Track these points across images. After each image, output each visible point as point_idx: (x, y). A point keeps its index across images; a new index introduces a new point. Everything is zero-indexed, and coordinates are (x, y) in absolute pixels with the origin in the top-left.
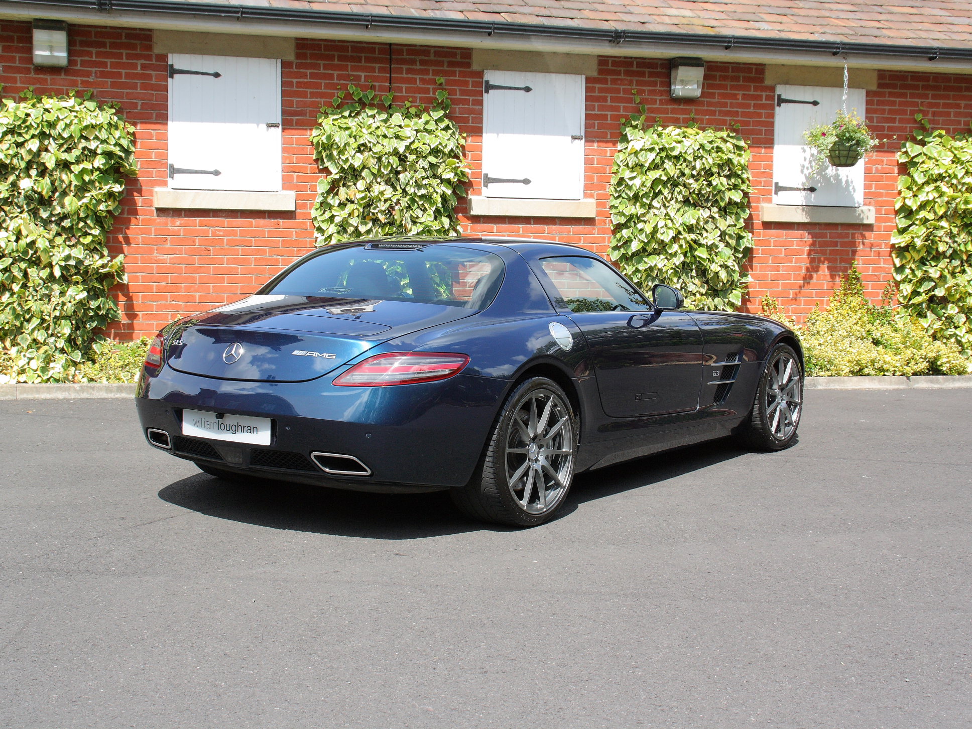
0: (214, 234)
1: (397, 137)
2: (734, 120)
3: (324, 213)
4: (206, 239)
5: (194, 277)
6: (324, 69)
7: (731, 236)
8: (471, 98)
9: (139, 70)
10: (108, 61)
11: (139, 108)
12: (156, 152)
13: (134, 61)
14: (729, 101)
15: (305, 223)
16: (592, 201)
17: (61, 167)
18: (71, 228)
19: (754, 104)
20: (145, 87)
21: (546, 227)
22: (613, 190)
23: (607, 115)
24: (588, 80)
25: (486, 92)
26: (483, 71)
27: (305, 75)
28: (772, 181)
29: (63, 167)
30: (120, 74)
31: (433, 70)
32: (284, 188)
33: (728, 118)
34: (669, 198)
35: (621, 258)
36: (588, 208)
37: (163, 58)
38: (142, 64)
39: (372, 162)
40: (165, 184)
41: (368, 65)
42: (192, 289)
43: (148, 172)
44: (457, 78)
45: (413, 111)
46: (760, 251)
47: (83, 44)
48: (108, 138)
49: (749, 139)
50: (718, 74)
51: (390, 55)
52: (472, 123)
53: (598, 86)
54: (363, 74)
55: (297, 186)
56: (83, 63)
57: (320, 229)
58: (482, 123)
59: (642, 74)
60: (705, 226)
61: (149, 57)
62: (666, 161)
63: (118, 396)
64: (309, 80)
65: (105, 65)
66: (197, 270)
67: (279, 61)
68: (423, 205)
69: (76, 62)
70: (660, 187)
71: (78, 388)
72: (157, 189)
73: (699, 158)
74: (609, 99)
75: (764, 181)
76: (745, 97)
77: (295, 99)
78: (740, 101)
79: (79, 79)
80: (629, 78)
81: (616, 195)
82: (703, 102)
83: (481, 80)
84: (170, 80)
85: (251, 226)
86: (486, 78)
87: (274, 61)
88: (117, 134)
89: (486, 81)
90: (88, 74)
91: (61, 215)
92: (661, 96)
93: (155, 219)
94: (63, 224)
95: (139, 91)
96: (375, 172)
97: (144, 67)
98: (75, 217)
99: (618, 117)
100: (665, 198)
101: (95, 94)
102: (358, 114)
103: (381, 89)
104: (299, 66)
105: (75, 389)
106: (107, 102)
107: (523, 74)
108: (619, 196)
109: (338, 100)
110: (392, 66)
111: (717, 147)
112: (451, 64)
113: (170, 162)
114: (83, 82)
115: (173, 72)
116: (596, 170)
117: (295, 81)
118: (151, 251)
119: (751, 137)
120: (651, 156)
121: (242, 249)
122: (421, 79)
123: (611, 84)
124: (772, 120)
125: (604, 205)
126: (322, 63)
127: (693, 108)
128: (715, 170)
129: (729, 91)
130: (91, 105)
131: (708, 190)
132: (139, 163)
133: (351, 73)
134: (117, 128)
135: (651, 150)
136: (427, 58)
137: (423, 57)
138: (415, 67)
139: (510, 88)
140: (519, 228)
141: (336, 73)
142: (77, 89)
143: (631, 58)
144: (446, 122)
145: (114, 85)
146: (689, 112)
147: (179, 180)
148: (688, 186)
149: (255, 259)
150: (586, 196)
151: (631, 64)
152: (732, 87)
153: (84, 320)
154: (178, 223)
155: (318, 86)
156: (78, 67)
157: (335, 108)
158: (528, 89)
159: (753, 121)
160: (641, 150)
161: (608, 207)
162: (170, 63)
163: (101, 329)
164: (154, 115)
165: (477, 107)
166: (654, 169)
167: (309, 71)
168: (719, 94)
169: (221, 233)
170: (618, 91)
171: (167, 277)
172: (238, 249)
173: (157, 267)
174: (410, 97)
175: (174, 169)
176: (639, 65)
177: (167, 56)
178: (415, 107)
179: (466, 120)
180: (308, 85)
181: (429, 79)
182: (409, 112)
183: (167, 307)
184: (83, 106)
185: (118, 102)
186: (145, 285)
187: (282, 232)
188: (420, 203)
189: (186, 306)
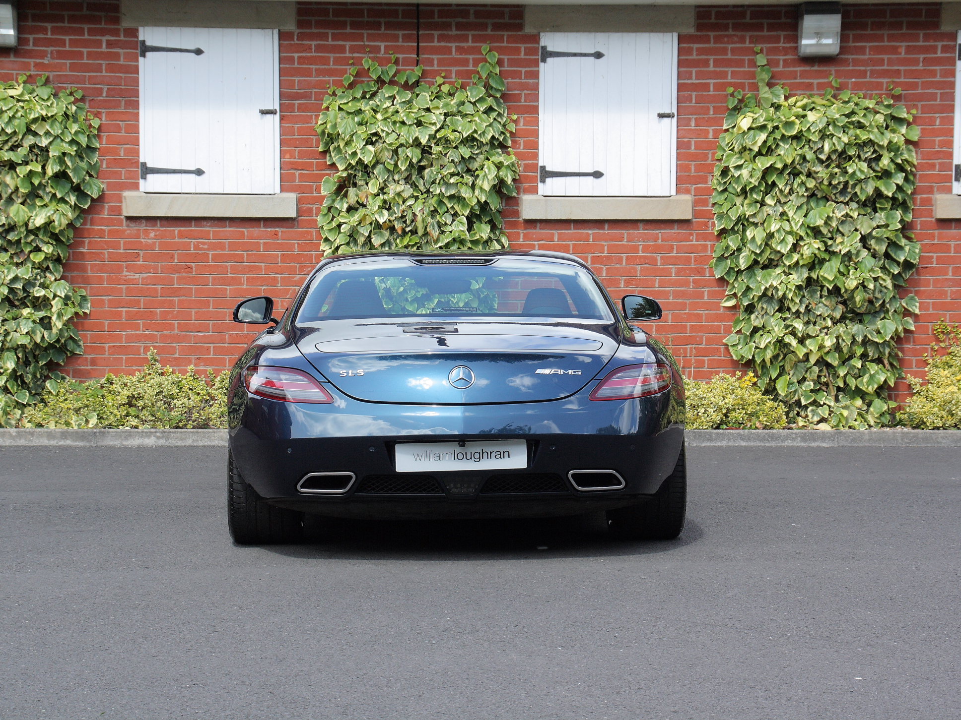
0: (197, 247)
1: (419, 124)
2: (893, 82)
3: (332, 220)
4: (187, 254)
5: (172, 300)
6: (333, 40)
7: (879, 240)
8: (523, 70)
9: (104, 49)
10: (67, 38)
11: (104, 95)
12: (125, 149)
13: (98, 38)
14: (886, 57)
15: (310, 233)
16: (688, 198)
17: (7, 168)
18: (18, 242)
19: (924, 59)
20: (110, 68)
21: (625, 233)
22: (715, 182)
23: (708, 84)
24: (681, 39)
25: (542, 62)
26: (539, 35)
27: (309, 49)
28: (951, 163)
29: (10, 169)
30: (80, 54)
31: (473, 35)
32: (282, 189)
33: (885, 80)
34: (787, 191)
35: (728, 273)
36: (683, 208)
37: (134, 32)
38: (107, 41)
39: (387, 156)
40: (136, 187)
41: (389, 32)
42: (170, 316)
43: (116, 172)
44: (505, 44)
45: (445, 88)
46: (934, 260)
47: (36, 18)
48: (62, 133)
49: (916, 107)
50: (870, 21)
51: (418, 18)
52: (525, 101)
53: (695, 46)
54: (382, 45)
55: (300, 186)
56: (36, 42)
57: (327, 240)
58: (538, 101)
59: (759, 27)
60: (840, 229)
61: (116, 33)
62: (781, 144)
63: (62, 443)
64: (314, 54)
65: (63, 43)
66: (176, 292)
67: (276, 32)
68: (452, 208)
69: (28, 40)
70: (774, 178)
71: (14, 434)
72: (127, 194)
73: (828, 136)
74: (711, 62)
75: (940, 164)
76: (909, 50)
77: (297, 79)
78: (903, 55)
79: (32, 61)
80: (739, 33)
81: (720, 189)
82: (847, 60)
83: (537, 46)
84: (141, 59)
85: (242, 235)
86: (542, 43)
87: (269, 32)
88: (75, 128)
89: (542, 47)
90: (43, 55)
91: (6, 227)
92: (786, 55)
93: (125, 230)
94: (9, 238)
95: (104, 74)
96: (391, 168)
97: (110, 44)
98: (23, 229)
99: (722, 87)
100: (781, 191)
101: (51, 78)
102: (374, 95)
103: (407, 62)
104: (301, 37)
105: (11, 435)
106: (65, 89)
107: (592, 35)
108: (725, 190)
109: (350, 78)
110: (420, 33)
111: (859, 122)
112: (496, 27)
113: (142, 160)
114: (36, 65)
115: (145, 49)
116: (694, 157)
117: (296, 55)
118: (119, 269)
119: (920, 104)
120: (763, 136)
121: (231, 266)
122: (458, 48)
123: (715, 43)
124: (952, 79)
125: (705, 202)
126: (330, 32)
127: (833, 69)
128: (852, 152)
129: (886, 44)
130: (45, 92)
131: (842, 179)
132: (105, 162)
133: (367, 43)
134: (76, 120)
135: (763, 128)
136: (464, 20)
137: (461, 20)
138: (450, 33)
139: (575, 55)
140: (588, 234)
141: (348, 44)
142: (28, 73)
143: (742, 6)
144: (490, 101)
145: (73, 67)
146: (827, 75)
147: (152, 183)
148: (815, 176)
149: (248, 278)
150: (678, 191)
151: (742, 15)
152: (891, 38)
153: (37, 353)
154: (152, 235)
155: (325, 61)
156: (31, 47)
157: (347, 89)
158: (598, 55)
159: (923, 83)
160: (750, 129)
161: (710, 205)
162: (141, 38)
163: (58, 364)
164: (123, 103)
165: (531, 81)
166: (766, 155)
167: (313, 43)
168: (870, 47)
169: (206, 247)
170: (724, 51)
171: (139, 301)
172: (226, 266)
173: (127, 288)
174: (443, 71)
175: (147, 168)
176: (754, 15)
177: (137, 30)
178: (450, 83)
179: (517, 98)
180: (312, 61)
181: (469, 47)
182: (440, 90)
183: (139, 338)
184: (35, 94)
185: (78, 88)
186: (111, 311)
187: (281, 244)
188: (449, 206)
189: (162, 336)
